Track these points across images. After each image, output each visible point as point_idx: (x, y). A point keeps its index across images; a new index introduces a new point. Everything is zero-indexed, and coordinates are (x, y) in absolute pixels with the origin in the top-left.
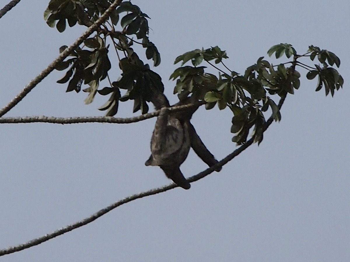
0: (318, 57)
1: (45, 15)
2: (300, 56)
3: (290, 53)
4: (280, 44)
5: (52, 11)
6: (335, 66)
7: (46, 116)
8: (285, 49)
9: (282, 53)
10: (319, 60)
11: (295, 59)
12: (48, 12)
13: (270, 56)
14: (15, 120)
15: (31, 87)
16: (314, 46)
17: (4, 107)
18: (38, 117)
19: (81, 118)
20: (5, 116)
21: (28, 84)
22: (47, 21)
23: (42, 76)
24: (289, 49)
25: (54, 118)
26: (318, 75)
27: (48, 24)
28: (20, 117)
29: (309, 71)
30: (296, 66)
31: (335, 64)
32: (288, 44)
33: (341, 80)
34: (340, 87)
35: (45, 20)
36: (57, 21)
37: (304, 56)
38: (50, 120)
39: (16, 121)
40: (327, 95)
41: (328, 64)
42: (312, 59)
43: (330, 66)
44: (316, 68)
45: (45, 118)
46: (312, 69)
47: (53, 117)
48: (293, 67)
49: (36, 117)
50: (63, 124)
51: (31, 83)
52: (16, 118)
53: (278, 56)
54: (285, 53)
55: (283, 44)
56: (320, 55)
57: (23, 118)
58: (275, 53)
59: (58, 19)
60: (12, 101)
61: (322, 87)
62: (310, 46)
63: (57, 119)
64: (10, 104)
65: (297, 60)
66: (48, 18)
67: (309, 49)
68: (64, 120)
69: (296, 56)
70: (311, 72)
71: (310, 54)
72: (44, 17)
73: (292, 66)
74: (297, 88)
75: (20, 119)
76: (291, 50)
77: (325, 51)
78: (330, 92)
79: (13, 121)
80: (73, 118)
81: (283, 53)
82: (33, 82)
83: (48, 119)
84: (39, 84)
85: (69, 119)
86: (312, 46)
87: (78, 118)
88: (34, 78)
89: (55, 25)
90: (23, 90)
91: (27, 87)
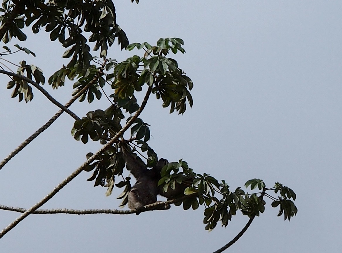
0: (280, 191)
1: (72, 133)
2: (267, 189)
3: (261, 187)
4: (254, 179)
5: (77, 130)
6: (292, 199)
7: (67, 209)
8: (258, 184)
9: (255, 186)
10: (281, 193)
11: (264, 190)
12: (74, 130)
13: (246, 187)
14: (44, 211)
15: (59, 188)
16: (279, 183)
17: (39, 203)
18: (61, 210)
19: (92, 210)
20: (39, 209)
21: (57, 186)
22: (74, 136)
23: (67, 180)
24: (261, 184)
25: (73, 211)
26: (280, 205)
27: (75, 139)
28: (48, 209)
29: (274, 201)
30: (264, 196)
31: (292, 197)
32: (260, 179)
33: (296, 210)
34: (295, 214)
35: (73, 136)
36: (81, 136)
37: (270, 189)
38: (70, 212)
39: (45, 213)
40: (285, 220)
41: (287, 197)
42: (276, 192)
43: (288, 199)
44: (279, 199)
45: (66, 210)
46: (276, 200)
47: (72, 209)
48: (262, 197)
49: (59, 210)
50: (79, 214)
51: (59, 185)
52: (45, 210)
53: (252, 188)
54: (258, 186)
55: (256, 179)
56: (282, 190)
57: (50, 210)
58: (251, 185)
59: (82, 135)
60: (44, 198)
61: (282, 214)
62: (276, 182)
63: (75, 211)
64: (43, 200)
65: (265, 192)
66: (75, 134)
67: (275, 184)
68: (80, 212)
69: (265, 189)
70: (275, 202)
71: (275, 189)
72: (72, 134)
73: (260, 196)
74: (262, 212)
75: (48, 211)
76: (262, 184)
77: (287, 187)
78: (288, 218)
79: (43, 212)
80: (87, 210)
81: (257, 186)
82: (61, 185)
83: (69, 211)
84: (65, 186)
85: (84, 211)
86: (278, 183)
87: (90, 210)
88: (62, 182)
89: (80, 139)
90: (53, 191)
91: (56, 188)
